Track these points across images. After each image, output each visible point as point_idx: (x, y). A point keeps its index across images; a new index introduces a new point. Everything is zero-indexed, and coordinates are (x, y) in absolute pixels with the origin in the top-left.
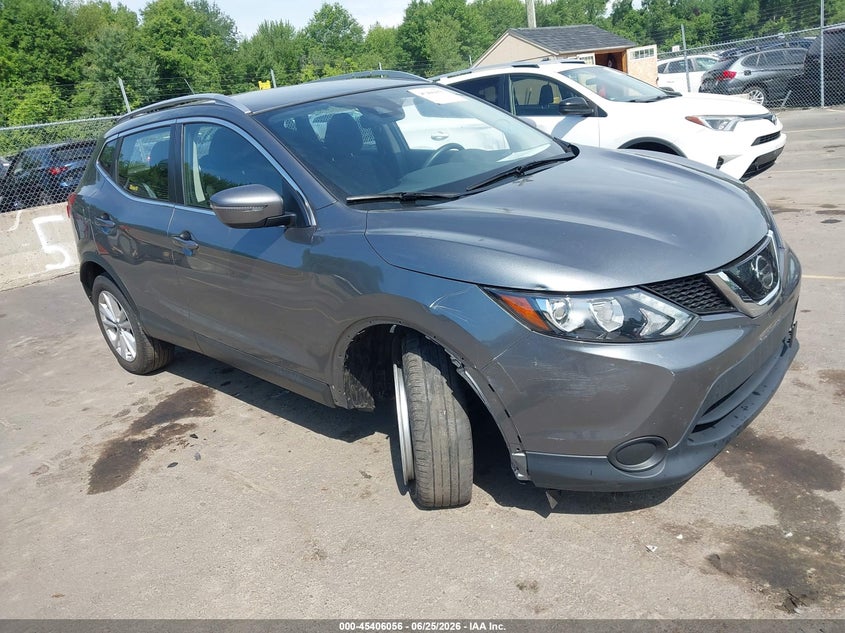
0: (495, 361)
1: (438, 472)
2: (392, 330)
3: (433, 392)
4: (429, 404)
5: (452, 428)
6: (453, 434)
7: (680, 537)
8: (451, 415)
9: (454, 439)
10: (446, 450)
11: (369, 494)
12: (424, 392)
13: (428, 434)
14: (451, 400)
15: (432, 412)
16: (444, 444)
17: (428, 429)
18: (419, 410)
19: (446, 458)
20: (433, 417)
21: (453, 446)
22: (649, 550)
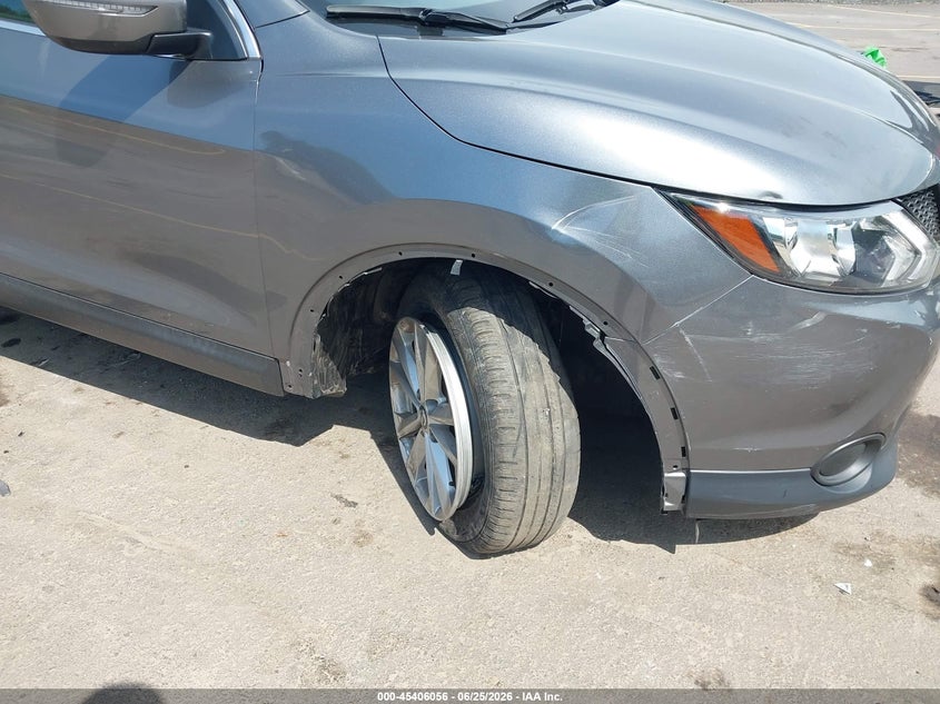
0: (677, 329)
1: (530, 507)
2: (456, 269)
3: (526, 379)
4: (522, 399)
5: (558, 437)
6: (559, 445)
7: (868, 563)
8: (557, 414)
9: (560, 453)
10: (547, 473)
11: (365, 535)
12: (513, 379)
13: (521, 450)
14: (554, 390)
15: (527, 413)
16: (546, 462)
17: (522, 441)
18: (505, 411)
19: (545, 485)
20: (530, 421)
21: (559, 466)
22: (842, 591)
